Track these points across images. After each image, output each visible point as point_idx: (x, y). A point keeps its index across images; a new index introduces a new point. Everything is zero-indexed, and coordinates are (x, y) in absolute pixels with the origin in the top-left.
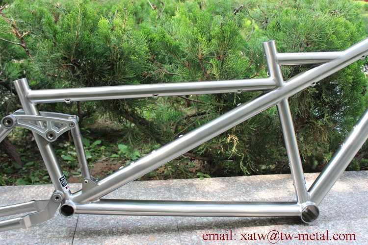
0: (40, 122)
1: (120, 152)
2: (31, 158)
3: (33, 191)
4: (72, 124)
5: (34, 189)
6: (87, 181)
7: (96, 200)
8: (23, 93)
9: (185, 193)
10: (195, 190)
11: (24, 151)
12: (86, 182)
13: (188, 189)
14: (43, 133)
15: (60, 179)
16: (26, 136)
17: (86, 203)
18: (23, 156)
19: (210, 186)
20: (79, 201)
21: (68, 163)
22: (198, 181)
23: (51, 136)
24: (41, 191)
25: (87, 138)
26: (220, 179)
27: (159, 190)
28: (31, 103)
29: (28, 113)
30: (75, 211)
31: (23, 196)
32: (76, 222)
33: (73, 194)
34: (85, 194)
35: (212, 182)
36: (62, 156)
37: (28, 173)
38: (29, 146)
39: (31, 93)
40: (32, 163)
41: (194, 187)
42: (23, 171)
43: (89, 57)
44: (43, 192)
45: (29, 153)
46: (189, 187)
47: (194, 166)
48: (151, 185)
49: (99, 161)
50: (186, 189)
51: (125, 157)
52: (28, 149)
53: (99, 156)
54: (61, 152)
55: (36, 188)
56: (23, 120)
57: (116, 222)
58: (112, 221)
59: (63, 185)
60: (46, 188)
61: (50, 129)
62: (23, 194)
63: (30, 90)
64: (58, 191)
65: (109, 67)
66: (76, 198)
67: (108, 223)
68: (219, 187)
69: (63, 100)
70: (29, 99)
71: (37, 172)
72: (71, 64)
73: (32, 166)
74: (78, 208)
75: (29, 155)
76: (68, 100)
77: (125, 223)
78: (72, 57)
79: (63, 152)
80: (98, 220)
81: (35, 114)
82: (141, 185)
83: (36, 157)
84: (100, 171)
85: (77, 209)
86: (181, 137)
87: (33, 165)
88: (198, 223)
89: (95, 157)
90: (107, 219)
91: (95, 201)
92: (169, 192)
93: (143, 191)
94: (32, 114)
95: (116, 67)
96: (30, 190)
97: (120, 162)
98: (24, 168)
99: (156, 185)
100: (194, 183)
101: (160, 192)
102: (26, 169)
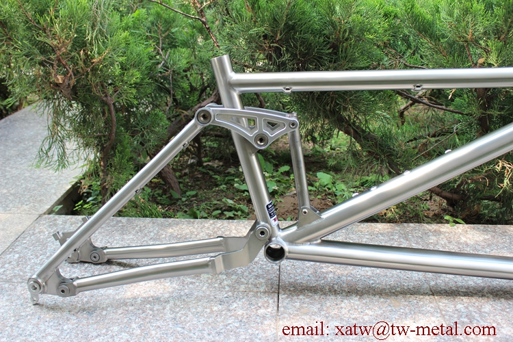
0: (244, 119)
1: (317, 184)
2: (191, 186)
3: (208, 228)
4: (293, 124)
5: (209, 224)
6: (306, 210)
7: (317, 240)
8: (223, 77)
9: (432, 243)
10: (445, 240)
11: (180, 177)
12: (305, 212)
13: (434, 238)
14: (250, 135)
15: (267, 206)
16: (180, 157)
17: (302, 243)
18: (180, 183)
19: (468, 236)
20: (292, 240)
21: (244, 195)
22: (448, 228)
23: (261, 140)
24: (218, 228)
25: (270, 162)
26: (481, 227)
27: (392, 237)
28: (235, 90)
29: (228, 106)
30: (287, 254)
31: (196, 233)
32: (278, 272)
33: (283, 229)
34: (302, 230)
35: (469, 230)
36: (236, 185)
37: (190, 205)
38: (187, 171)
39: (235, 77)
40: (194, 193)
41: (442, 236)
42: (183, 202)
43: (304, 34)
44: (223, 230)
45: (188, 180)
46: (435, 236)
47: (429, 210)
48: (377, 230)
49: (287, 194)
50: (431, 237)
51: (325, 190)
52: (185, 174)
53: (288, 188)
54: (233, 180)
55: (211, 224)
56: (222, 115)
57: (336, 277)
58: (331, 275)
59: (270, 215)
60: (226, 225)
61: (261, 129)
62: (195, 230)
63: (233, 73)
64: (262, 223)
65: (330, 51)
66: (288, 235)
67: (325, 277)
68: (481, 239)
69: (281, 88)
70: (231, 85)
71: (203, 205)
72: (275, 45)
73: (193, 196)
74: (291, 250)
75: (188, 182)
76: (288, 89)
77: (349, 278)
78: (278, 35)
79: (236, 180)
80: (310, 272)
81: (239, 107)
82: (362, 228)
83: (197, 185)
84: (292, 208)
85: (289, 252)
86: (448, 153)
87: (196, 196)
88: (462, 287)
89: (282, 189)
90: (323, 273)
91: (315, 242)
92: (407, 240)
93: (367, 237)
94: (234, 108)
95: (342, 51)
96: (204, 226)
97: (319, 197)
98: (184, 199)
99: (385, 229)
100: (442, 230)
101: (393, 239)
102: (186, 201)
